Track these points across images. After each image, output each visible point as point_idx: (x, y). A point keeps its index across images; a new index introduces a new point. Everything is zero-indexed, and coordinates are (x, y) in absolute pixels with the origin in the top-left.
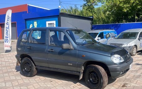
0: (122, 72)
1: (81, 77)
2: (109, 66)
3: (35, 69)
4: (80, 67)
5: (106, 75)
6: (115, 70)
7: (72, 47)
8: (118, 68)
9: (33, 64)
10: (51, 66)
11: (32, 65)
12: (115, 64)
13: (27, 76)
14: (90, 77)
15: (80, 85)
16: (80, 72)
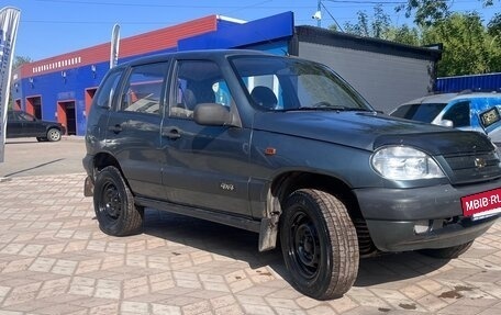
0: (430, 223)
1: (269, 241)
2: (360, 195)
3: (131, 207)
6: (388, 214)
8: (405, 201)
9: (127, 189)
11: (124, 194)
14: (297, 241)
16: (260, 220)
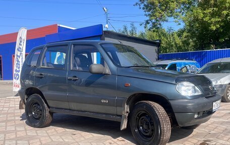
0: (198, 113)
1: (124, 126)
2: (172, 102)
3: (47, 114)
4: (122, 106)
5: (168, 119)
6: (184, 110)
7: (108, 71)
8: (190, 104)
9: (45, 105)
10: (74, 106)
11: (44, 107)
12: (184, 98)
13: (35, 126)
14: (140, 124)
15: (123, 141)
16: (121, 116)
